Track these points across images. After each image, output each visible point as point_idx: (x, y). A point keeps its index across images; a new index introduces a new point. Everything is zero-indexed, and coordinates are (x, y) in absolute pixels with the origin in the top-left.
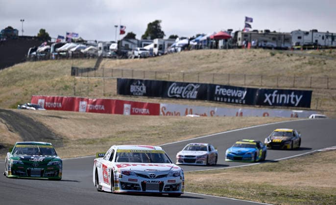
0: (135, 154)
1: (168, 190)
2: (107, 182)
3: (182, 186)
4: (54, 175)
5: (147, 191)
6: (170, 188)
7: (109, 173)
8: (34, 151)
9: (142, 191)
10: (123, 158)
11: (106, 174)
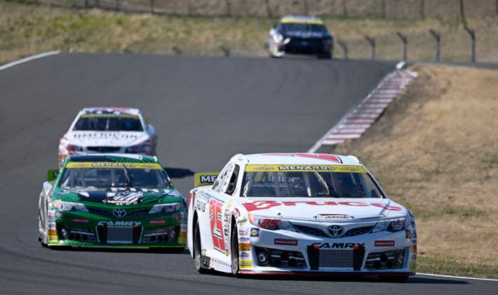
0: (290, 175)
1: (377, 265)
2: (223, 247)
3: (411, 254)
4: (166, 238)
5: (321, 269)
6: (382, 260)
7: (227, 225)
8: (114, 178)
9: (308, 269)
10: (262, 186)
11: (220, 226)
